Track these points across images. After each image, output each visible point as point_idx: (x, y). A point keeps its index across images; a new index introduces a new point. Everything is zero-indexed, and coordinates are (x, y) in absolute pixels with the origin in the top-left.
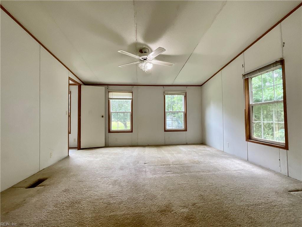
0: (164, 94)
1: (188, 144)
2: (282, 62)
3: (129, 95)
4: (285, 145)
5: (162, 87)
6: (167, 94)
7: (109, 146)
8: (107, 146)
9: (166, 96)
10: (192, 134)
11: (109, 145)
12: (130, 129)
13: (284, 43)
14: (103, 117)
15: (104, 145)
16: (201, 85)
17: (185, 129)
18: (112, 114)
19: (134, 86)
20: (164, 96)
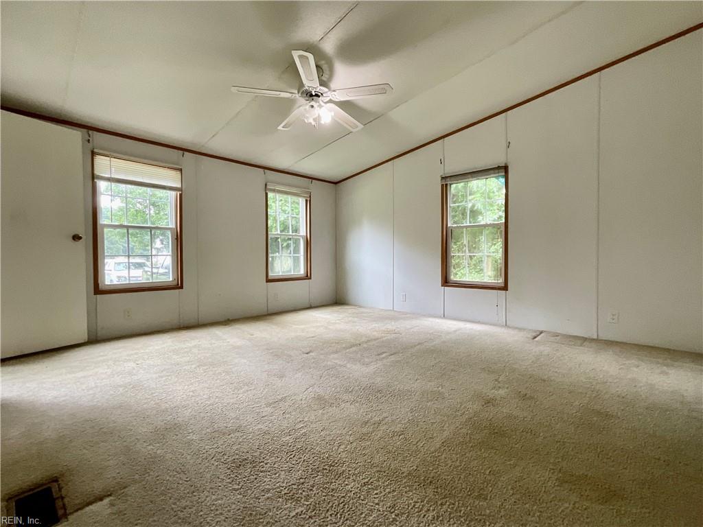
0: (266, 191)
1: (313, 306)
2: (505, 169)
3: (171, 178)
4: (503, 285)
5: (261, 170)
6: (274, 191)
7: (99, 339)
8: (94, 340)
9: (270, 195)
10: (320, 284)
11: (99, 334)
12: (171, 279)
13: (509, 143)
14: (76, 238)
15: (84, 337)
16: (336, 180)
17: (306, 275)
18: (106, 230)
19: (186, 153)
20: (267, 194)
